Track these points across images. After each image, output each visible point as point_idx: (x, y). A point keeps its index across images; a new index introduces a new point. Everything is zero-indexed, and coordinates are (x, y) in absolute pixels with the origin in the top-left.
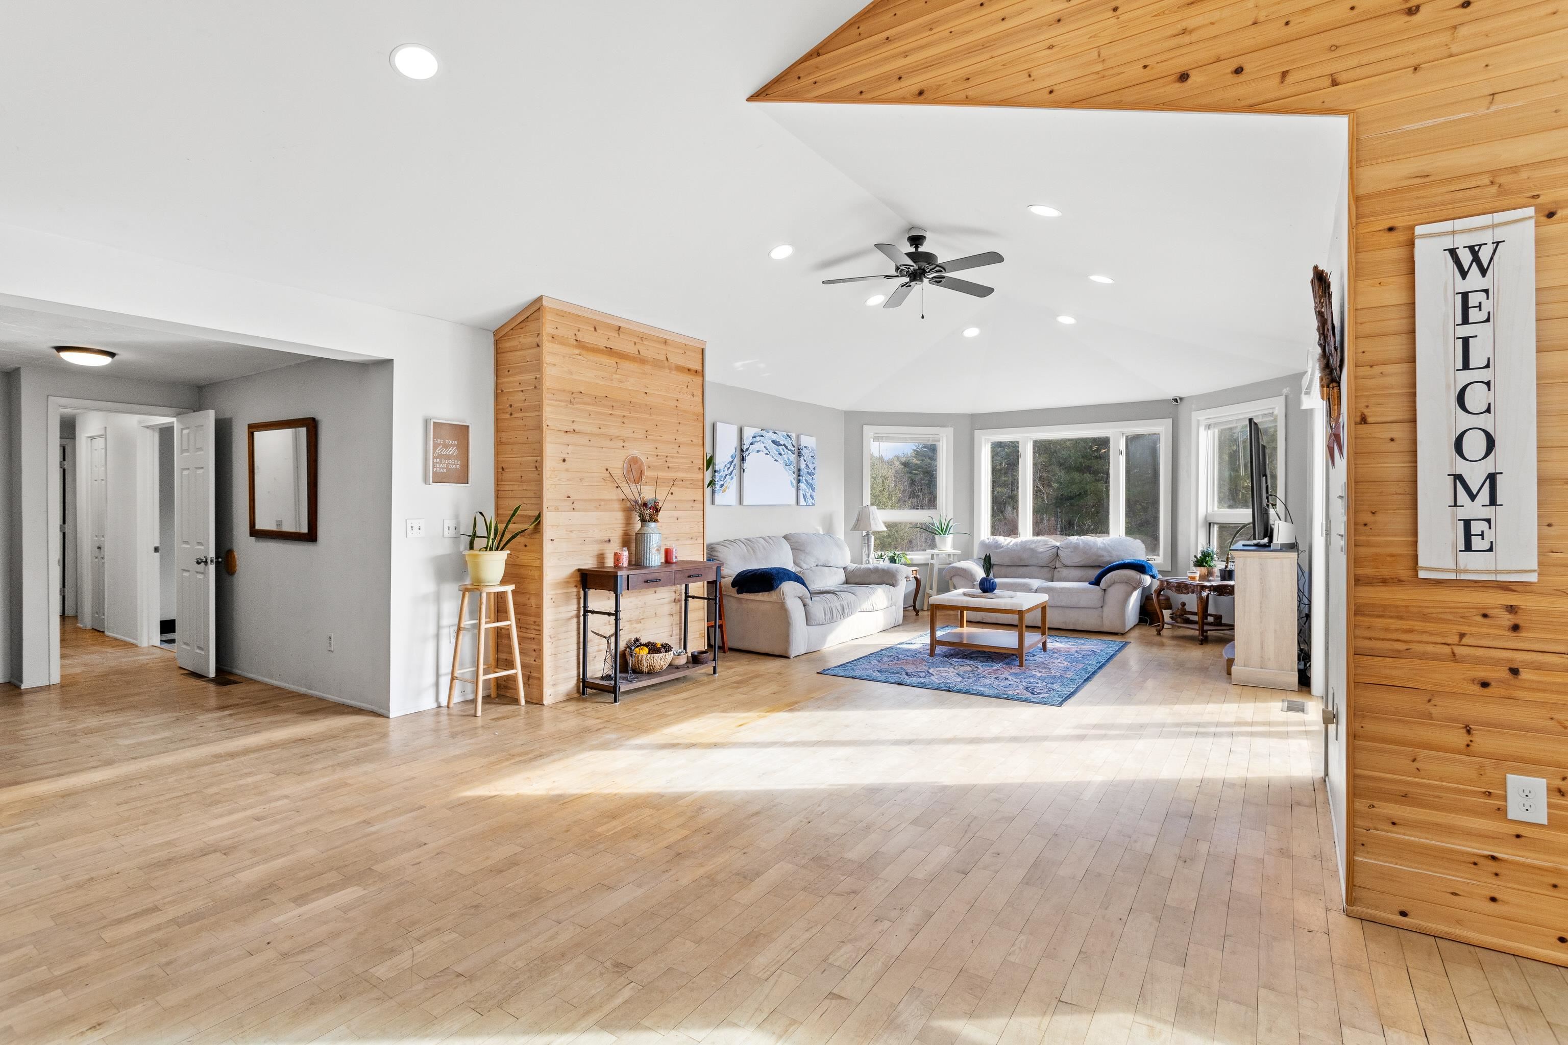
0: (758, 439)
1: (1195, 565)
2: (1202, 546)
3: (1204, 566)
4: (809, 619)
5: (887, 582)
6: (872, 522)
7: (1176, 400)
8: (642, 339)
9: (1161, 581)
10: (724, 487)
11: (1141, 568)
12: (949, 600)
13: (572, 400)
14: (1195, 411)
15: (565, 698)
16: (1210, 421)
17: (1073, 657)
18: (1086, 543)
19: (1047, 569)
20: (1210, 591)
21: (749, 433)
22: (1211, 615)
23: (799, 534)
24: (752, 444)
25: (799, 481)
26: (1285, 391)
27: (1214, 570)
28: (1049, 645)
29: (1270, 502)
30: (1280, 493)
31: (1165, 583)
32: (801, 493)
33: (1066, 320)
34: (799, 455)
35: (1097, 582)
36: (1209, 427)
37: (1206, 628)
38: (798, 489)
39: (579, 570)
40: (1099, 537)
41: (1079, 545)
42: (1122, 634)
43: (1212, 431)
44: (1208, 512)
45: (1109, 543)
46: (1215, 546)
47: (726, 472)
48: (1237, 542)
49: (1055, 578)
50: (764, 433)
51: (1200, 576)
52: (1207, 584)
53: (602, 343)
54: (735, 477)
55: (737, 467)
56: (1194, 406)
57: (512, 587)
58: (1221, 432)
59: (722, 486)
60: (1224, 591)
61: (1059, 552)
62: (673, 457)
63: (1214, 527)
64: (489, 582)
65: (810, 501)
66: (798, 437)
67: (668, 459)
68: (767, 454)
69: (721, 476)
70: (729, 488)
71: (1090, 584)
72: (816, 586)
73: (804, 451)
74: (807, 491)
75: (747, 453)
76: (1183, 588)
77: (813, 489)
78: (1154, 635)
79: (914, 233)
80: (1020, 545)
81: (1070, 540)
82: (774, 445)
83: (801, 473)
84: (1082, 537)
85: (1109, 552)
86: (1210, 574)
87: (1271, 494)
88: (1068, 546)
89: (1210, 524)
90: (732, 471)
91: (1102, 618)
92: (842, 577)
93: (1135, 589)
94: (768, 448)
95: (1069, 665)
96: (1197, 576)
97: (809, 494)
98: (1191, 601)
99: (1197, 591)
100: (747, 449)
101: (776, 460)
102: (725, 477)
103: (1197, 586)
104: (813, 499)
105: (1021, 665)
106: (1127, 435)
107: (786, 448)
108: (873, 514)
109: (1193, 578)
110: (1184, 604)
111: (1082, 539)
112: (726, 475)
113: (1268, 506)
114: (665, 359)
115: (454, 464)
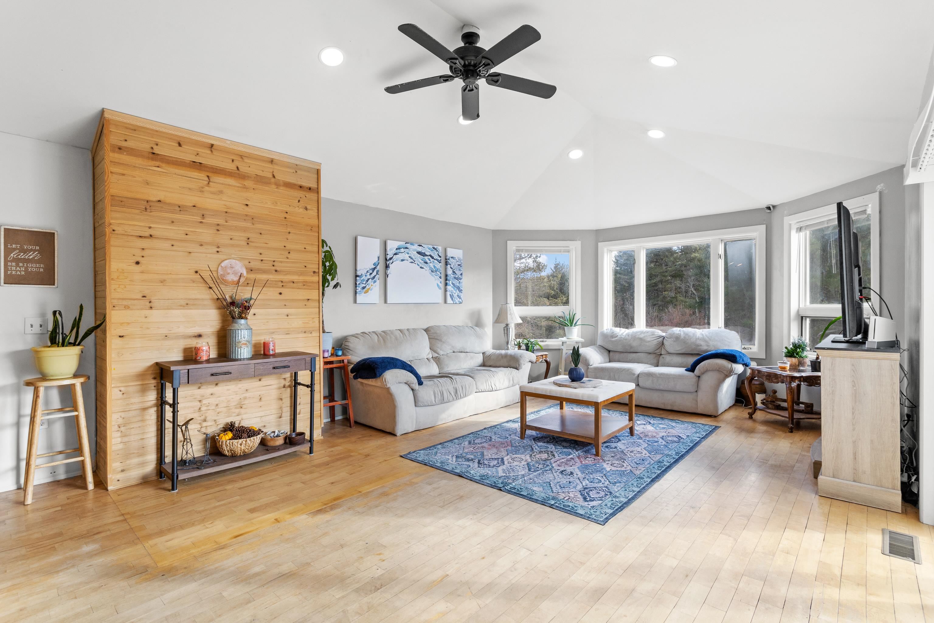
0: (402, 250)
1: (786, 356)
2: (794, 337)
3: (795, 357)
4: (416, 401)
5: (512, 366)
6: (509, 316)
7: (769, 208)
8: (241, 157)
9: (753, 370)
10: (366, 289)
11: (731, 357)
12: (536, 389)
13: (148, 207)
14: (787, 216)
15: (138, 482)
16: (802, 224)
17: (655, 444)
18: (686, 334)
19: (652, 356)
20: (800, 381)
21: (392, 245)
22: (802, 403)
23: (438, 327)
24: (396, 254)
25: (446, 284)
26: (879, 187)
27: (805, 360)
28: (638, 429)
29: (864, 296)
30: (874, 284)
31: (757, 371)
32: (448, 294)
33: (656, 134)
34: (446, 264)
35: (692, 369)
36: (800, 229)
37: (796, 416)
38: (446, 291)
39: (157, 364)
40: (699, 329)
41: (680, 336)
42: (715, 417)
43: (804, 233)
44: (801, 306)
45: (707, 334)
46: (807, 338)
47: (368, 277)
48: (828, 335)
49: (660, 363)
50: (408, 245)
51: (791, 366)
52: (797, 374)
53: (190, 158)
54: (378, 281)
55: (381, 273)
56: (785, 212)
57: (82, 380)
58: (813, 233)
59: (364, 288)
60: (814, 381)
61: (665, 341)
62: (281, 262)
63: (806, 320)
64: (52, 376)
65: (457, 300)
66: (445, 250)
67: (275, 264)
68: (412, 262)
69: (363, 280)
70: (371, 290)
71: (686, 370)
72: (448, 369)
73: (451, 261)
74: (454, 292)
75: (391, 261)
76: (774, 377)
77: (460, 291)
78: (746, 419)
79: (466, 30)
80: (632, 335)
81: (673, 331)
82: (419, 256)
83: (448, 278)
84: (684, 329)
85: (705, 341)
86: (801, 363)
87: (864, 287)
88: (671, 336)
89: (802, 317)
90: (375, 276)
91: (697, 401)
92: (479, 359)
93: (727, 376)
94: (414, 258)
95: (648, 454)
96: (788, 366)
97: (456, 294)
98: (782, 390)
99: (787, 381)
100: (391, 259)
101: (421, 268)
102: (367, 281)
103: (786, 376)
104: (460, 298)
105: (597, 454)
106: (725, 241)
107: (433, 258)
108: (510, 310)
109: (783, 369)
110: (775, 392)
111: (683, 331)
112: (368, 279)
113: (861, 299)
114: (271, 176)
115: (40, 268)
